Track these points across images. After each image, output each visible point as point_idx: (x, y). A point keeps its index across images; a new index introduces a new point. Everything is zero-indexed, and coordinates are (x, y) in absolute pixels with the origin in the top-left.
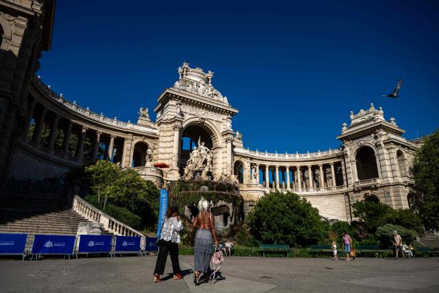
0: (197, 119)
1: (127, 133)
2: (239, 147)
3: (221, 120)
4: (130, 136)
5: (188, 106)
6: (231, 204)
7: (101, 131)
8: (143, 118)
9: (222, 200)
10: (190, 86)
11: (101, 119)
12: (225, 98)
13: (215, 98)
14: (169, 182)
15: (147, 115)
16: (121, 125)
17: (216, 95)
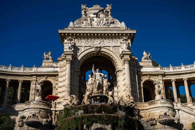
0: (93, 50)
1: (32, 76)
2: (146, 67)
3: (119, 44)
4: (34, 78)
5: (83, 40)
6: (110, 126)
7: (9, 78)
8: (46, 61)
9: (96, 122)
10: (85, 22)
11: (9, 69)
12: (123, 23)
13: (112, 26)
14: (58, 112)
15: (50, 57)
16: (28, 71)
17: (113, 23)
